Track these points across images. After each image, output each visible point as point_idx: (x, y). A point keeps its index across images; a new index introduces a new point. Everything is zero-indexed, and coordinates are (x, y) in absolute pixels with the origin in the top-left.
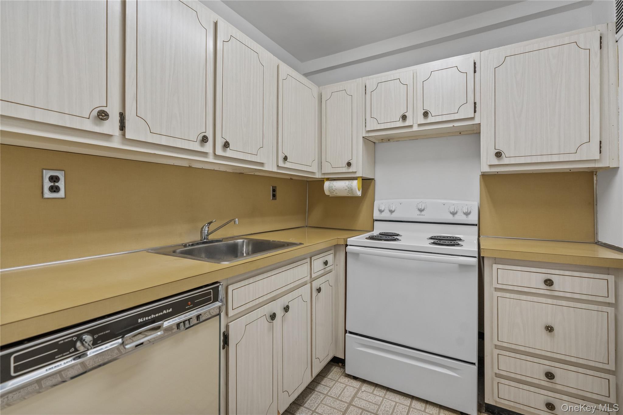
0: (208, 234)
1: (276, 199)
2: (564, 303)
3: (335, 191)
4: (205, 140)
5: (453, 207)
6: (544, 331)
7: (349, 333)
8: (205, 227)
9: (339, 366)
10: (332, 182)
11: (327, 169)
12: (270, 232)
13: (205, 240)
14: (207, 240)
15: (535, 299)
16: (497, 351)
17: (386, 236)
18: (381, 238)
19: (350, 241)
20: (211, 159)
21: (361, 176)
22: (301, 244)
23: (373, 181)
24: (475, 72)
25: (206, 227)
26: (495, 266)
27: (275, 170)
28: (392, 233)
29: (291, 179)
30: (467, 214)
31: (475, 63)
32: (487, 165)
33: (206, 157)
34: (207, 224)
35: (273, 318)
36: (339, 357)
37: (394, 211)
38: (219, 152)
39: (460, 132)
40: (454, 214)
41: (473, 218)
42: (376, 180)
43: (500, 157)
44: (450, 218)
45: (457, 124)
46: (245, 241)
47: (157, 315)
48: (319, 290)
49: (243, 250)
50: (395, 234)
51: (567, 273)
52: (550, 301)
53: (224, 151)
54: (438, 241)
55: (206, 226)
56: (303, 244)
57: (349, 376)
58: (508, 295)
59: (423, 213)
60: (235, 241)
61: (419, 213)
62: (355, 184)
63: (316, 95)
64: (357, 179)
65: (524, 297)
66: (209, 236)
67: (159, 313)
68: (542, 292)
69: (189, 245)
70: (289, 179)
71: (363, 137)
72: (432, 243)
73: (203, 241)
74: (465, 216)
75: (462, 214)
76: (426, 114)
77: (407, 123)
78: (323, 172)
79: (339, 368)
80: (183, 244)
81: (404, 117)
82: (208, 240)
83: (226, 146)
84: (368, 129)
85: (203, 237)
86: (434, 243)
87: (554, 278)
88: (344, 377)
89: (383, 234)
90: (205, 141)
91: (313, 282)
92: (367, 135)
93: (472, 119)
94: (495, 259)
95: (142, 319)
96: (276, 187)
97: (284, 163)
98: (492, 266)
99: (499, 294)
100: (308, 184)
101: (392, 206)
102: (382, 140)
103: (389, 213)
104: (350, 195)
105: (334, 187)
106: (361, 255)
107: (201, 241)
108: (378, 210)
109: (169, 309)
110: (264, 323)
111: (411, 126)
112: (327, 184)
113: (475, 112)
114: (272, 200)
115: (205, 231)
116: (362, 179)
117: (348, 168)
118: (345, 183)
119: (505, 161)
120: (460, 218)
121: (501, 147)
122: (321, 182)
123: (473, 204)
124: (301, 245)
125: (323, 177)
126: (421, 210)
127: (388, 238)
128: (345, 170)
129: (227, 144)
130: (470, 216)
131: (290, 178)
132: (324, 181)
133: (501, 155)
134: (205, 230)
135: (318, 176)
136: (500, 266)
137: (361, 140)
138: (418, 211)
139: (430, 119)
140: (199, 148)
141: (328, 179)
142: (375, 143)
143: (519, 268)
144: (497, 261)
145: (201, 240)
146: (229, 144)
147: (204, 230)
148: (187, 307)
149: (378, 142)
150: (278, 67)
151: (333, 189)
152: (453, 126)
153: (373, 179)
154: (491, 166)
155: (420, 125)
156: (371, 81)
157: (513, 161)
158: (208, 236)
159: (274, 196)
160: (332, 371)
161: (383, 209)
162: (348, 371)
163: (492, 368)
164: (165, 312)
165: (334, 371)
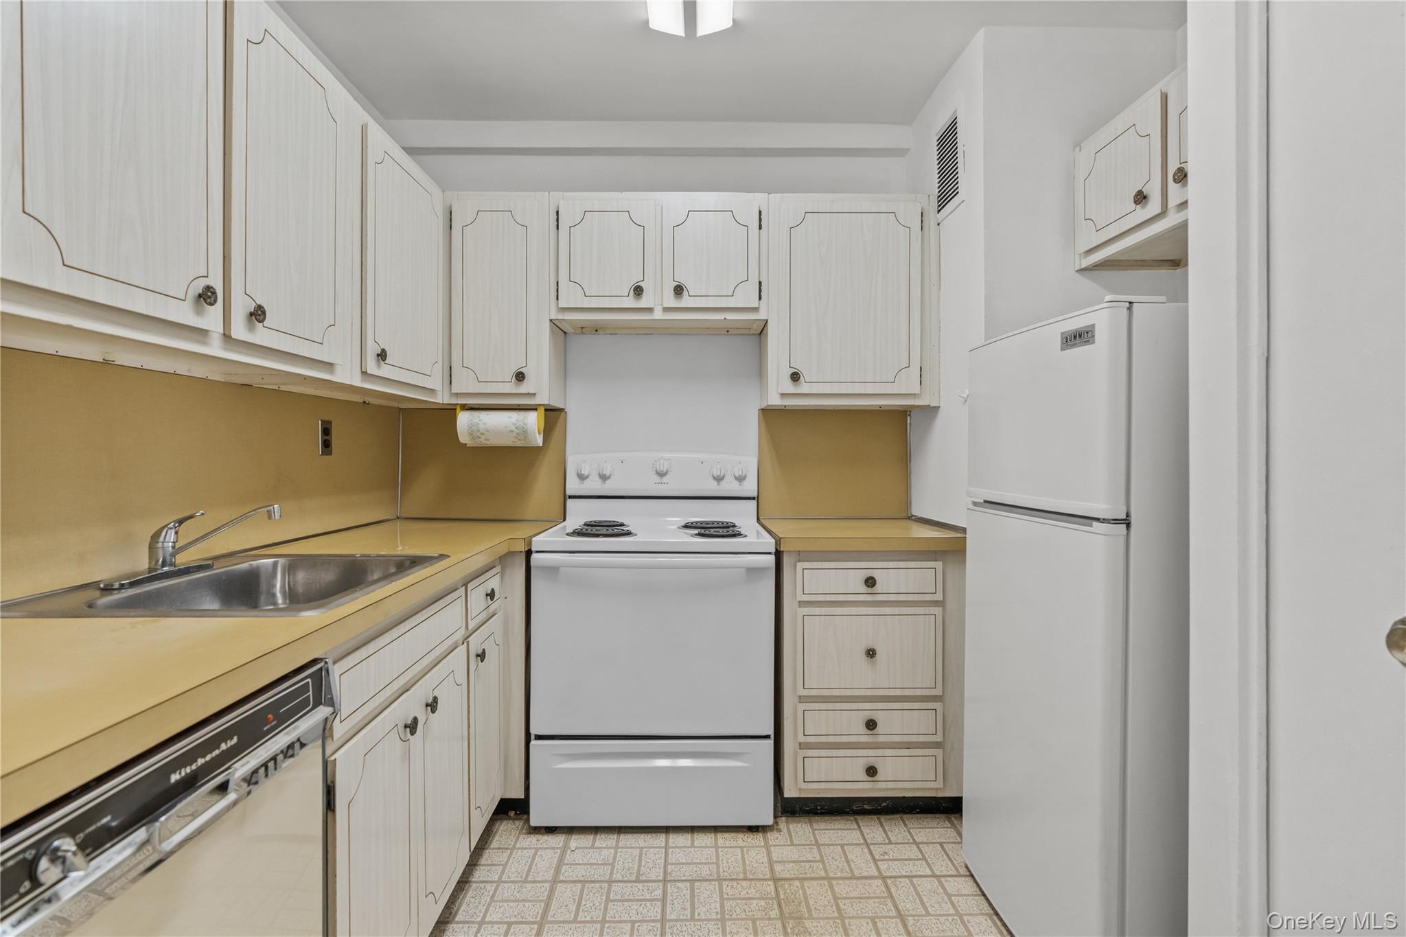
0: (177, 551)
1: (330, 453)
2: (888, 610)
3: (483, 434)
4: (210, 297)
5: (719, 467)
6: (864, 657)
7: (536, 739)
8: (165, 530)
9: (510, 818)
10: (476, 414)
11: (465, 384)
12: (326, 536)
13: (166, 569)
14: (172, 568)
15: (854, 610)
16: (802, 706)
17: (608, 528)
18: (597, 532)
19: (539, 542)
20: (215, 349)
21: (546, 402)
22: (442, 557)
23: (563, 413)
24: (760, 228)
25: (170, 531)
26: (800, 566)
27: (357, 381)
28: (610, 522)
29: (364, 402)
30: (741, 479)
31: (760, 212)
32: (778, 393)
33: (204, 343)
34: (172, 524)
35: (413, 728)
36: (513, 797)
37: (609, 477)
38: (239, 330)
39: (728, 331)
40: (719, 479)
41: (750, 487)
42: (568, 413)
43: (797, 380)
44: (712, 488)
45: (731, 316)
46: (281, 561)
47: (208, 758)
48: (482, 656)
49: (274, 586)
50: (615, 523)
51: (892, 564)
52: (871, 610)
53: (251, 328)
54: (705, 530)
55: (171, 529)
56: (450, 557)
57: (537, 830)
58: (817, 611)
59: (665, 479)
60: (251, 565)
61: (657, 479)
62: (533, 421)
63: (440, 210)
64: (536, 409)
65: (839, 610)
66: (177, 556)
67: (211, 753)
68: (861, 598)
69: (122, 586)
70: (361, 403)
71: (551, 320)
72: (696, 535)
73: (159, 572)
74: (736, 483)
75: (733, 479)
76: (679, 290)
77: (644, 303)
78: (454, 391)
79: (511, 821)
80: (100, 582)
81: (638, 291)
82: (175, 566)
83: (258, 317)
84: (562, 304)
85: (158, 561)
86: (699, 535)
87: (876, 574)
88: (526, 836)
89: (593, 523)
90: (208, 300)
91: (470, 639)
92: (560, 317)
93: (755, 310)
94: (799, 555)
95: (178, 772)
96: (330, 422)
97: (379, 366)
98: (796, 566)
99: (806, 611)
100: (401, 417)
101: (605, 465)
102: (582, 328)
103: (600, 481)
104: (518, 444)
105: (481, 426)
106: (562, 569)
107: (149, 573)
108: (576, 476)
109: (232, 739)
110: (393, 744)
111: (650, 310)
112: (463, 419)
113: (760, 298)
114: (322, 455)
115: (166, 544)
116: (546, 410)
117: (516, 384)
118: (509, 417)
119: (804, 388)
120: (730, 488)
121: (799, 366)
122: (449, 413)
123: (749, 464)
124: (443, 559)
125: (454, 401)
126: (662, 474)
127: (610, 531)
128: (510, 388)
129: (259, 312)
130: (745, 483)
131: (362, 401)
132: (456, 409)
133: (799, 377)
134: (167, 540)
135: (442, 398)
136: (807, 565)
137: (547, 326)
138: (656, 476)
139: (686, 302)
140: (189, 318)
141: (465, 407)
142: (565, 333)
143: (833, 565)
144: (803, 556)
145: (150, 570)
146: (264, 313)
147: (161, 539)
148: (265, 729)
149: (573, 331)
150: (364, 130)
151: (479, 431)
152: (725, 319)
153: (561, 410)
154: (783, 395)
155: (667, 310)
156: (572, 204)
157: (815, 389)
158: (174, 556)
159: (327, 445)
160: (496, 832)
161: (586, 473)
162: (535, 821)
163: (795, 735)
164: (224, 747)
165: (500, 832)
